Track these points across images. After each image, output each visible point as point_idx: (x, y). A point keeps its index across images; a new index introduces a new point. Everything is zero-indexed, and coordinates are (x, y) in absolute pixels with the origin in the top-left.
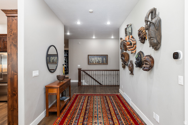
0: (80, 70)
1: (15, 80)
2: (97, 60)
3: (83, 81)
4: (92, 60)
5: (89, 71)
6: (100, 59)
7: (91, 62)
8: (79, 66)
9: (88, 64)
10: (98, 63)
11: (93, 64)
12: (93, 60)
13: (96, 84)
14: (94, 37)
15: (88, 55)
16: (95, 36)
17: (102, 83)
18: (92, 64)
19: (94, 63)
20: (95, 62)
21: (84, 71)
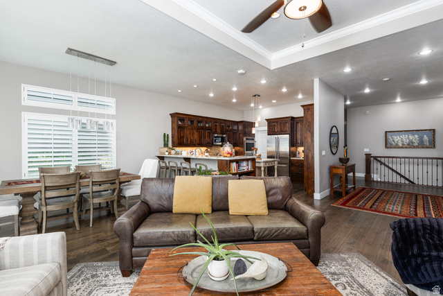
0: (368, 157)
1: (310, 157)
2: (408, 140)
3: (375, 175)
4: (393, 141)
5: (387, 159)
6: (415, 138)
7: (391, 144)
8: (367, 150)
9: (386, 147)
10: (410, 146)
11: (397, 147)
12: (396, 140)
13: (398, 181)
14: (398, 100)
15: (386, 132)
16: (402, 98)
17: (416, 182)
18: (395, 148)
19: (400, 145)
20: (403, 144)
21: (375, 158)
